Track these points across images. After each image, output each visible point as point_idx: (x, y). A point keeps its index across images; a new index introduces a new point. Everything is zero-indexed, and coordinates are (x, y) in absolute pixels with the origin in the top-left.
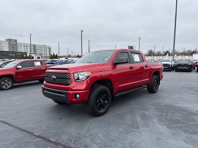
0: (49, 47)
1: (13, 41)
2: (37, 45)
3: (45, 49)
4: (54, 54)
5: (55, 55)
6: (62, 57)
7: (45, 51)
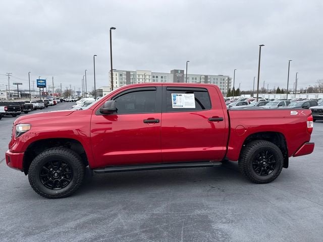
0: (229, 78)
1: (179, 72)
2: (210, 76)
3: (222, 81)
4: (234, 88)
5: (236, 90)
6: (244, 93)
7: (222, 84)
